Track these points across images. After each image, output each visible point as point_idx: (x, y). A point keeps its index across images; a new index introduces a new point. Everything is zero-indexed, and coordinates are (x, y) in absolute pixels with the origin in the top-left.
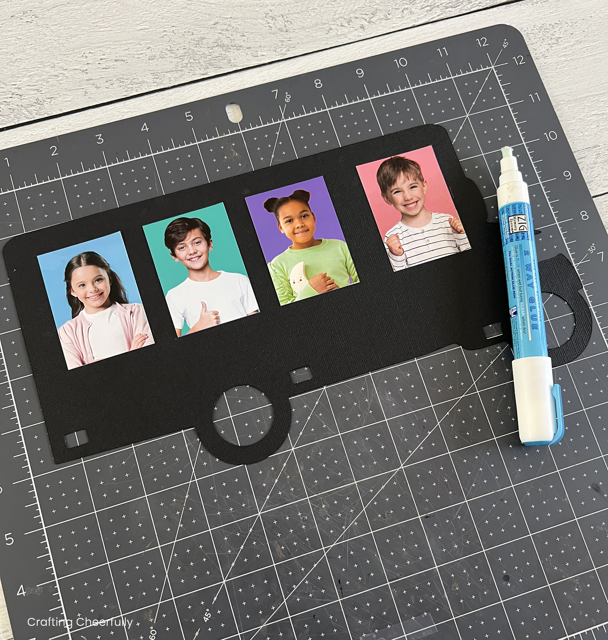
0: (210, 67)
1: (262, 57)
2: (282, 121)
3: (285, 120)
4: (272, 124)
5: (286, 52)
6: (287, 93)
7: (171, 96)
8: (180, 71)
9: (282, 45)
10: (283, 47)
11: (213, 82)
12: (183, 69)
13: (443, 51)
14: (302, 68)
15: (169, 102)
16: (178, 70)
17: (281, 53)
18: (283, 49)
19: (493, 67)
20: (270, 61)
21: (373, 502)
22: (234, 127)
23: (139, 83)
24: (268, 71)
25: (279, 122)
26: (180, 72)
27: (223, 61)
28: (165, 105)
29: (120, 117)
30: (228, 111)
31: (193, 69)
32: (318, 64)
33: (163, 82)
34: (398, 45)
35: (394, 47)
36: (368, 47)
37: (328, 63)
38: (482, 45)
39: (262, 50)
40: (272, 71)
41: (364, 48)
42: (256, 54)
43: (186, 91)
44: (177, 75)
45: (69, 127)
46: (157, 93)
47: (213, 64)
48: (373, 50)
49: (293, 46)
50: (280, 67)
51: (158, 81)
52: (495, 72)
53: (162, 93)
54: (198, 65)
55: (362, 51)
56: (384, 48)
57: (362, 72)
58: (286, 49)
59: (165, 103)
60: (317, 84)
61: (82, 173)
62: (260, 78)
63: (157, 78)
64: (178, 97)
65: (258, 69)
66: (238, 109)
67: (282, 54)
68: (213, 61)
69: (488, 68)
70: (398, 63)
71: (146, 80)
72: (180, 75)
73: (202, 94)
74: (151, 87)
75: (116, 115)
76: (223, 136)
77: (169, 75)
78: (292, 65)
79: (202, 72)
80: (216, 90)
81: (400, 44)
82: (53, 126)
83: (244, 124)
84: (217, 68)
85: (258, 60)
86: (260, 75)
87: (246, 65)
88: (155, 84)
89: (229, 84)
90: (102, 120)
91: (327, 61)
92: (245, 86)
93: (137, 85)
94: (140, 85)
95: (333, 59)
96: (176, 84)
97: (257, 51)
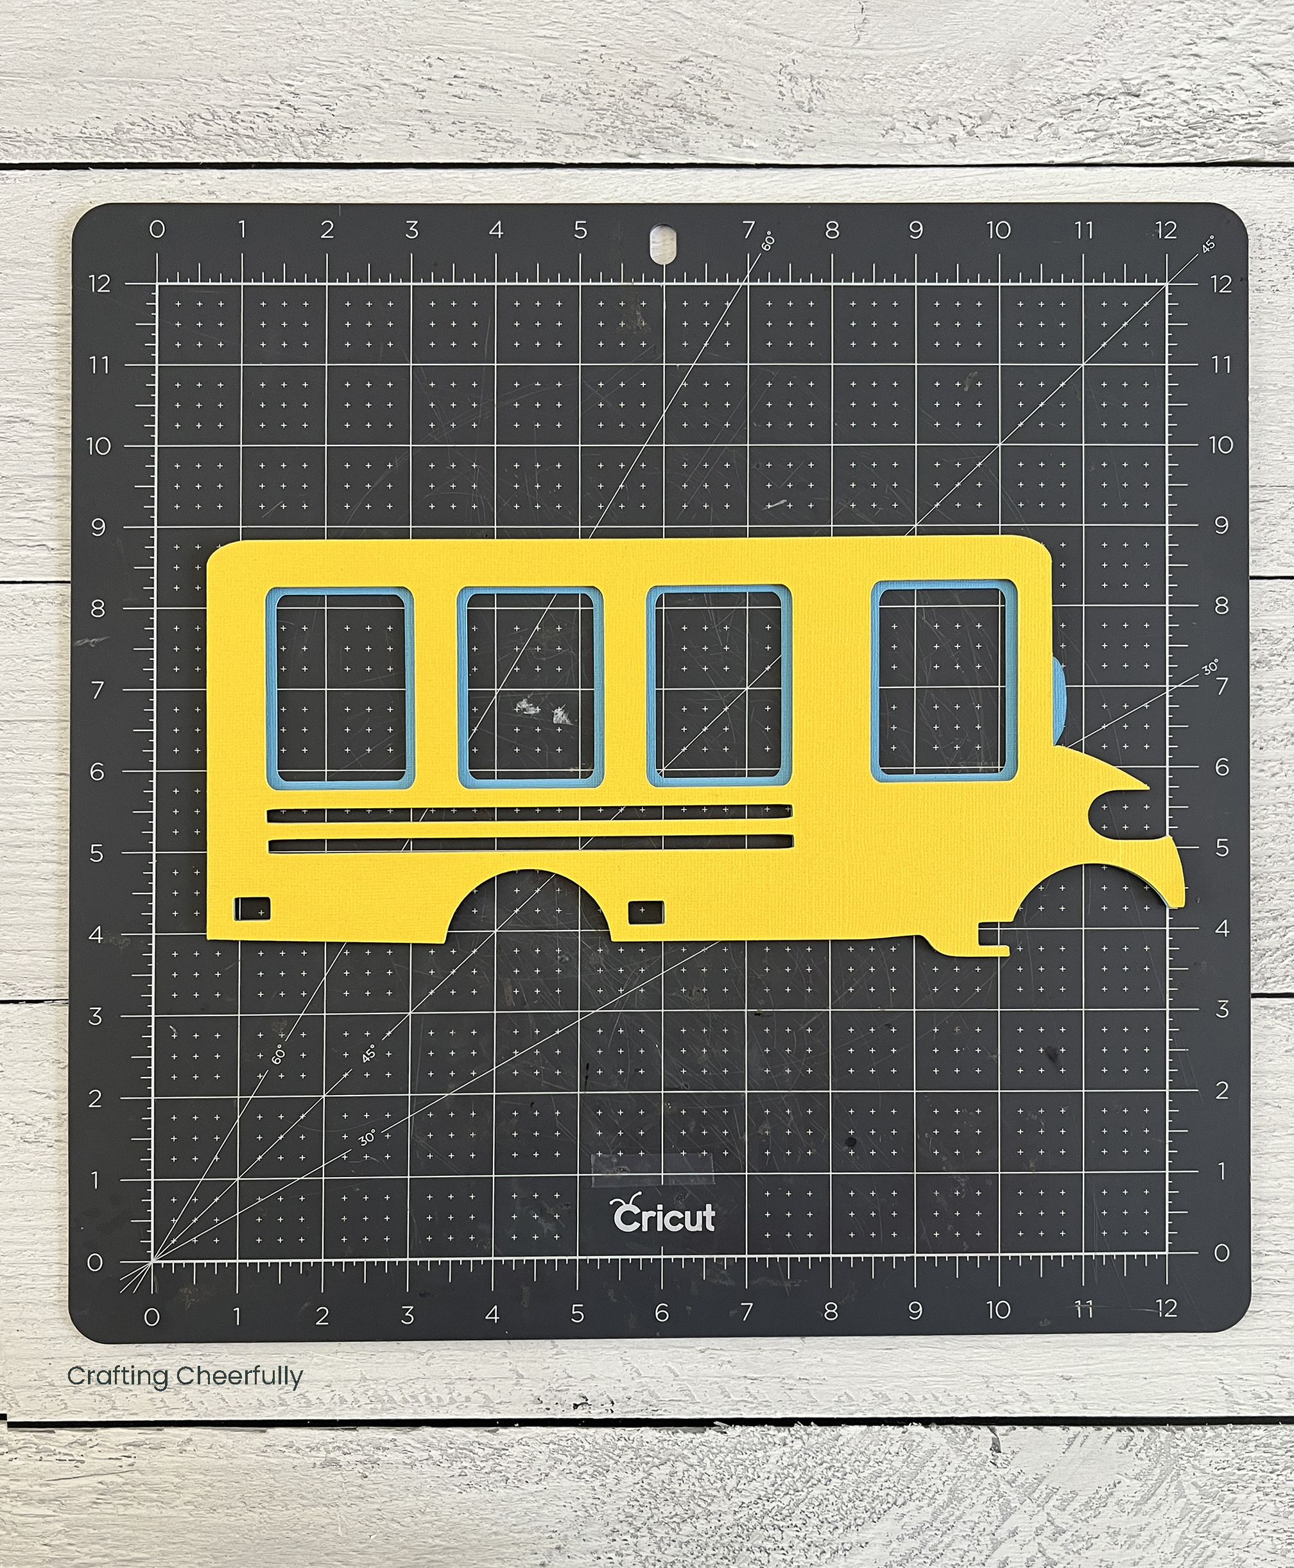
0: (647, 144)
1: (748, 150)
2: (743, 283)
3: (749, 284)
4: (724, 284)
5: (795, 153)
6: (769, 233)
7: (560, 181)
8: (592, 137)
9: (792, 136)
10: (793, 140)
11: (644, 176)
12: (597, 135)
13: (1085, 228)
14: (814, 191)
15: (555, 192)
16: (588, 136)
17: (785, 151)
18: (792, 145)
19: (1166, 285)
20: (759, 162)
21: (681, 967)
22: (655, 270)
23: (510, 142)
24: (750, 181)
25: (738, 283)
26: (591, 140)
27: (674, 138)
28: (545, 197)
29: (460, 197)
30: (653, 238)
31: (615, 140)
32: (844, 192)
33: (555, 152)
34: (1008, 194)
35: (997, 195)
36: (950, 182)
37: (864, 195)
38: (1163, 236)
39: (753, 137)
40: (757, 183)
41: (940, 183)
42: (737, 142)
43: (590, 179)
44: (582, 143)
45: (364, 193)
46: (537, 170)
47: (655, 140)
48: (958, 191)
49: (812, 144)
50: (774, 178)
51: (546, 146)
52: (1167, 294)
53: (546, 171)
54: (627, 135)
55: (936, 188)
56: (980, 192)
57: (921, 228)
58: (796, 146)
59: (546, 193)
60: (830, 229)
61: (365, 284)
62: (732, 191)
63: (545, 141)
64: (573, 188)
65: (734, 171)
66: (672, 239)
67: (786, 154)
68: (656, 135)
69: (1156, 284)
70: (993, 229)
71: (525, 139)
72: (589, 146)
73: (616, 194)
74: (530, 156)
75: (454, 192)
76: (630, 284)
77: (568, 140)
78: (798, 181)
79: (629, 151)
80: (645, 191)
81: (1011, 193)
82: (337, 183)
83: (674, 270)
84: (659, 151)
85: (738, 155)
86: (733, 184)
87: (713, 158)
88: (539, 152)
89: (672, 188)
90: (425, 194)
91: (866, 189)
92: (700, 198)
93: (505, 145)
94: (511, 145)
95: (876, 189)
96: (576, 161)
97: (742, 136)
